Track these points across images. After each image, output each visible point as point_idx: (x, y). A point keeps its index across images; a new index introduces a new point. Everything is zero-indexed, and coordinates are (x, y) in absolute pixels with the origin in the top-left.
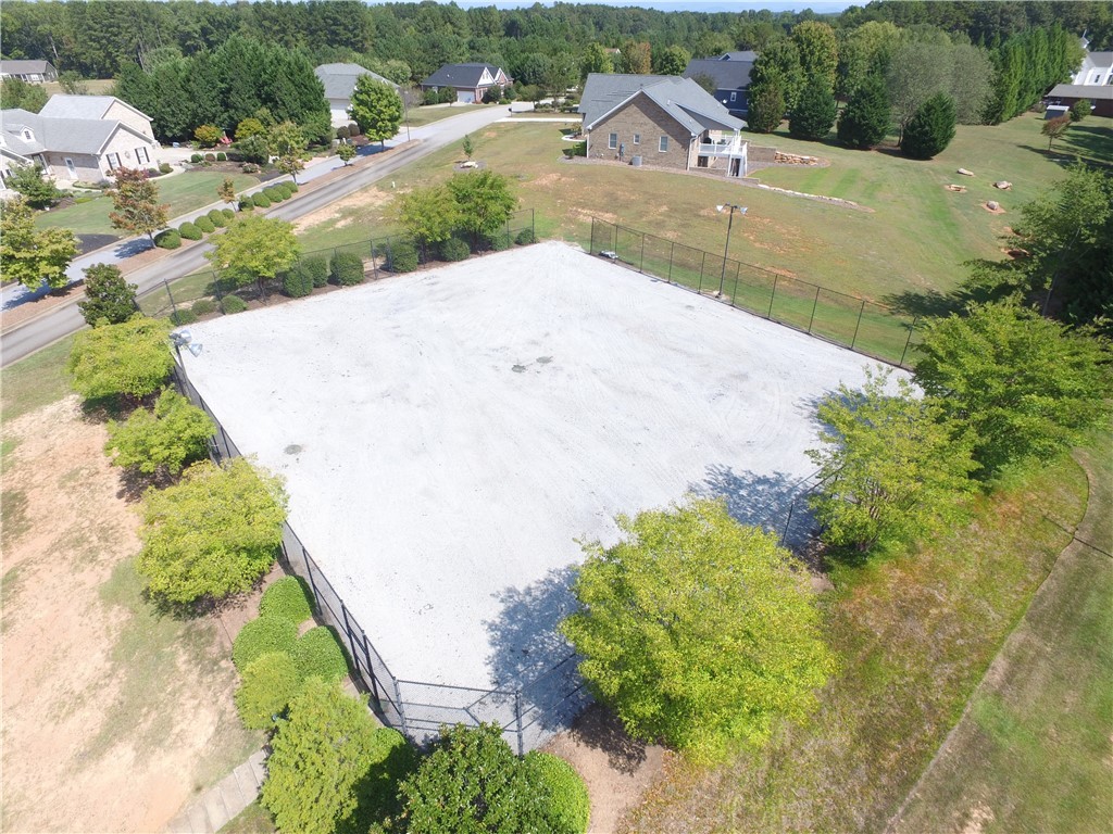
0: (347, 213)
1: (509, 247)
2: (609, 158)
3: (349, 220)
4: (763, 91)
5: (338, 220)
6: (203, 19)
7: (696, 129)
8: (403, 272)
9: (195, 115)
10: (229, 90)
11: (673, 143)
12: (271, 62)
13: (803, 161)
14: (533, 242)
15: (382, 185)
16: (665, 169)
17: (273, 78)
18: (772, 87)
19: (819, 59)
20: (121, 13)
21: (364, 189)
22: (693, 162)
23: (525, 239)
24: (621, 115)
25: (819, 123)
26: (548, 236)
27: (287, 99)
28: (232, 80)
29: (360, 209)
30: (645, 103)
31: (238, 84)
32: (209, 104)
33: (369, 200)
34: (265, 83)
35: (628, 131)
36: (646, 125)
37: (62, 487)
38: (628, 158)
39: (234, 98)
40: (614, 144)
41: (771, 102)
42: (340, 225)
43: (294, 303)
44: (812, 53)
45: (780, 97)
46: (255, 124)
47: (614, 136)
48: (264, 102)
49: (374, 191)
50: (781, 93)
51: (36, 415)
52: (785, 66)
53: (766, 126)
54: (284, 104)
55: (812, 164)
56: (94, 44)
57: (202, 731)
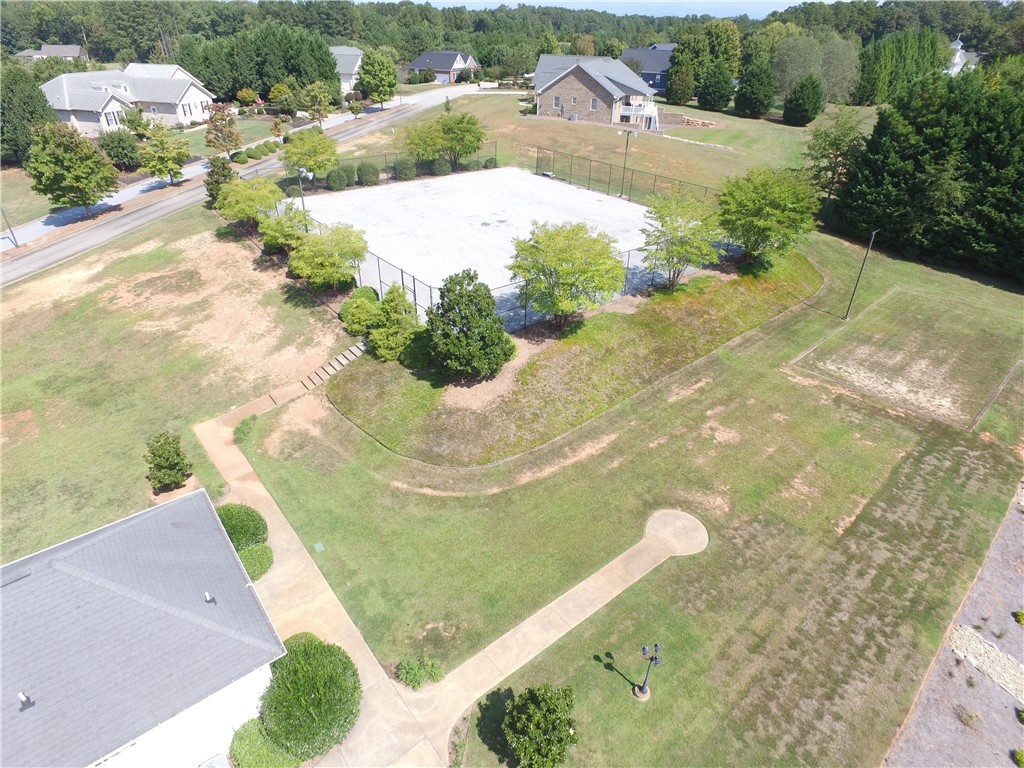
0: (360, 147)
1: (478, 170)
2: (554, 115)
3: (363, 152)
4: (677, 72)
5: (354, 151)
6: (212, 12)
7: (618, 94)
8: (406, 180)
9: (235, 80)
10: (264, 63)
11: (601, 104)
12: (297, 41)
13: (704, 124)
14: (495, 167)
15: (383, 131)
16: (595, 123)
17: (299, 53)
18: (684, 69)
19: (726, 49)
21: (372, 133)
22: (616, 118)
23: (490, 164)
24: (563, 83)
25: (721, 97)
26: (506, 164)
27: (309, 69)
28: (267, 54)
29: (369, 145)
30: (580, 74)
31: (271, 57)
32: (247, 72)
33: (375, 140)
34: (291, 57)
35: (568, 94)
36: (582, 91)
37: (218, 267)
38: (567, 115)
39: (268, 68)
40: (557, 105)
41: (684, 81)
42: (357, 154)
43: (334, 193)
44: (720, 45)
45: (691, 78)
46: (284, 88)
47: (557, 99)
48: (290, 72)
49: (379, 134)
50: (691, 73)
51: (188, 240)
52: (697, 53)
53: (680, 99)
54: (306, 74)
55: (711, 127)
56: (122, 32)
57: (329, 340)
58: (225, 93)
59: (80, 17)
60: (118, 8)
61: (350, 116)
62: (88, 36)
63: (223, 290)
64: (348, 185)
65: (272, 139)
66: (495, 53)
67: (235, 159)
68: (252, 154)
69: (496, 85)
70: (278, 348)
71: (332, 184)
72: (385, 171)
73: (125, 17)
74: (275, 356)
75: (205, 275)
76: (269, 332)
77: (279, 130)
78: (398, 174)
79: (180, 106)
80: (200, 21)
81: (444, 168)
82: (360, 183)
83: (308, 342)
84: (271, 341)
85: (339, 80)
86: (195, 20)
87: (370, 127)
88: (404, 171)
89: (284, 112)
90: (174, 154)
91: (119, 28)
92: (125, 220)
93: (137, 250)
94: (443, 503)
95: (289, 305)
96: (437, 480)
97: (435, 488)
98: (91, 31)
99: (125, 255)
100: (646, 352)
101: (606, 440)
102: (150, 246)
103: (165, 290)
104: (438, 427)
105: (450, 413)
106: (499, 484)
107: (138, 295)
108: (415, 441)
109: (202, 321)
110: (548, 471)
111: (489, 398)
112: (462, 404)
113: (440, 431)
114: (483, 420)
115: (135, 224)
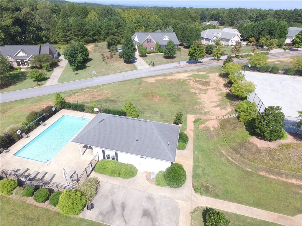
0: (278, 61)
3: (279, 63)
5: (276, 62)
6: (258, 14)
8: (288, 75)
9: (251, 35)
10: (262, 31)
15: (291, 58)
21: (287, 57)
28: (264, 28)
29: (283, 61)
31: (265, 30)
32: (256, 33)
33: (287, 60)
34: (272, 30)
37: (215, 83)
39: (263, 33)
46: (265, 39)
48: (269, 34)
51: (212, 74)
54: (275, 35)
57: (229, 110)
58: (246, 38)
59: (222, 14)
60: (232, 12)
61: (282, 50)
62: (221, 19)
63: (212, 88)
64: (266, 71)
65: (251, 53)
67: (237, 57)
68: (242, 56)
70: (216, 107)
71: (260, 70)
72: (282, 70)
73: (233, 14)
74: (214, 108)
75: (211, 83)
76: (216, 102)
77: (254, 51)
78: (287, 72)
79: (231, 40)
82: (270, 72)
83: (224, 108)
84: (216, 104)
85: (286, 39)
86: (252, 16)
87: (288, 55)
88: (289, 72)
89: (260, 46)
90: (221, 53)
91: (230, 18)
93: (200, 73)
94: (232, 163)
95: (225, 98)
96: (234, 157)
97: (232, 159)
99: (197, 73)
102: (203, 73)
103: (200, 84)
104: (243, 145)
105: (249, 143)
106: (251, 169)
107: (194, 83)
108: (235, 145)
109: (203, 94)
112: (255, 143)
113: (243, 146)
114: (259, 151)
115: (203, 67)
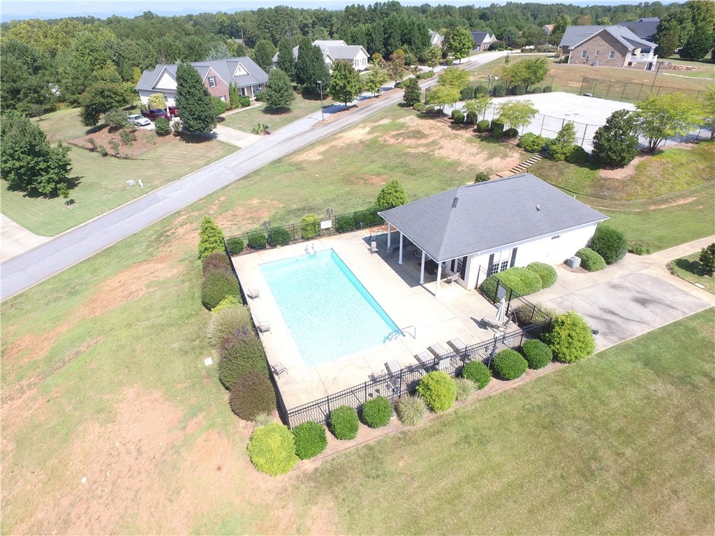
1: (540, 93)
2: (580, 63)
4: (666, 34)
6: (313, 16)
7: (631, 47)
8: (500, 97)
9: (370, 48)
10: (389, 37)
11: (617, 54)
12: (410, 24)
13: (687, 69)
14: (550, 91)
16: (612, 67)
17: (410, 31)
18: (672, 32)
19: (704, 17)
20: (282, 14)
22: (626, 64)
23: (547, 90)
24: (591, 41)
25: (700, 50)
26: (556, 91)
30: (606, 36)
31: (394, 34)
32: (378, 43)
35: (593, 49)
36: (604, 46)
37: (430, 129)
38: (591, 63)
40: (584, 56)
41: (670, 40)
44: (700, 14)
45: (677, 38)
46: (401, 52)
47: (585, 52)
50: (677, 35)
51: (404, 119)
52: (681, 21)
53: (665, 54)
55: (693, 70)
56: (266, 30)
57: (516, 155)
59: (242, 23)
60: (266, 16)
61: (445, 66)
62: (244, 34)
63: (441, 138)
65: (412, 76)
66: (506, 33)
67: (398, 86)
68: (406, 84)
69: (519, 51)
70: (490, 158)
73: (269, 21)
74: (491, 161)
75: (425, 132)
76: (480, 152)
77: (417, 71)
78: (497, 93)
79: (354, 61)
80: (307, 22)
81: (522, 90)
83: (506, 156)
84: (484, 155)
86: (304, 21)
88: (500, 91)
91: (265, 28)
92: (362, 111)
93: (381, 122)
95: (484, 142)
96: (606, 205)
97: (606, 207)
98: (246, 31)
99: (376, 124)
100: (703, 167)
101: (690, 200)
102: (386, 121)
103: (409, 138)
104: (600, 185)
105: (604, 180)
106: (638, 208)
107: (397, 139)
108: (589, 190)
109: (439, 149)
110: (663, 207)
111: (624, 175)
112: (610, 177)
113: (601, 187)
114: (623, 183)
115: (368, 113)
